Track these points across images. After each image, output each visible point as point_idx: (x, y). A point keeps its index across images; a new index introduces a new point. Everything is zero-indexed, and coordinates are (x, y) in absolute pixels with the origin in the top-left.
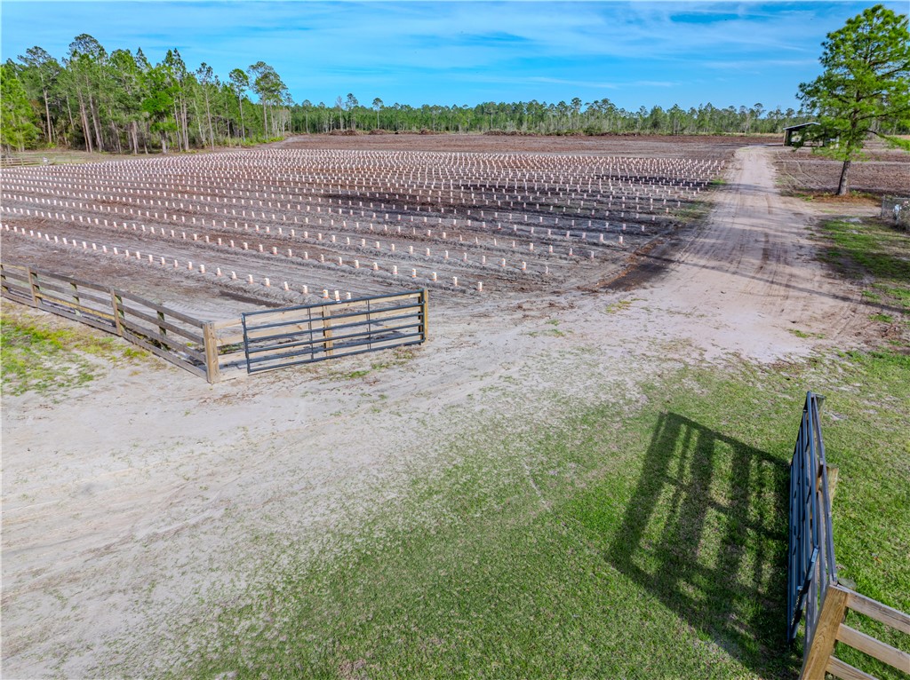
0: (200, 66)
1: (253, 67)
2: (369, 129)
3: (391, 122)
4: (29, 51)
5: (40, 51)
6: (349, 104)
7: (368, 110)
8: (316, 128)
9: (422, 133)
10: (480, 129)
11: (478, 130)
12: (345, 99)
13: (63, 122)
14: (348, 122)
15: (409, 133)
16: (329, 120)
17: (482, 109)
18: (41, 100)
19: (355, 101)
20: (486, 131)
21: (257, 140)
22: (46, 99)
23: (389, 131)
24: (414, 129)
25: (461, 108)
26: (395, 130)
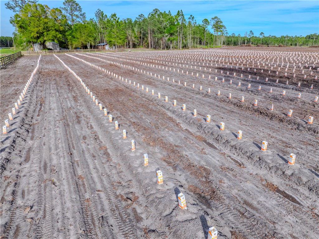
0: (190, 16)
1: (213, 19)
2: (257, 44)
3: (266, 42)
4: (139, 16)
5: (142, 15)
6: (250, 35)
7: (258, 38)
8: (235, 44)
9: (280, 46)
10: (307, 45)
11: (306, 46)
12: (249, 33)
13: (146, 39)
14: (249, 41)
15: (274, 46)
16: (241, 41)
17: (309, 37)
18: (141, 32)
19: (253, 34)
20: (311, 46)
21: (210, 47)
22: (142, 31)
23: (265, 45)
24: (276, 45)
25: (299, 37)
26: (268, 45)
